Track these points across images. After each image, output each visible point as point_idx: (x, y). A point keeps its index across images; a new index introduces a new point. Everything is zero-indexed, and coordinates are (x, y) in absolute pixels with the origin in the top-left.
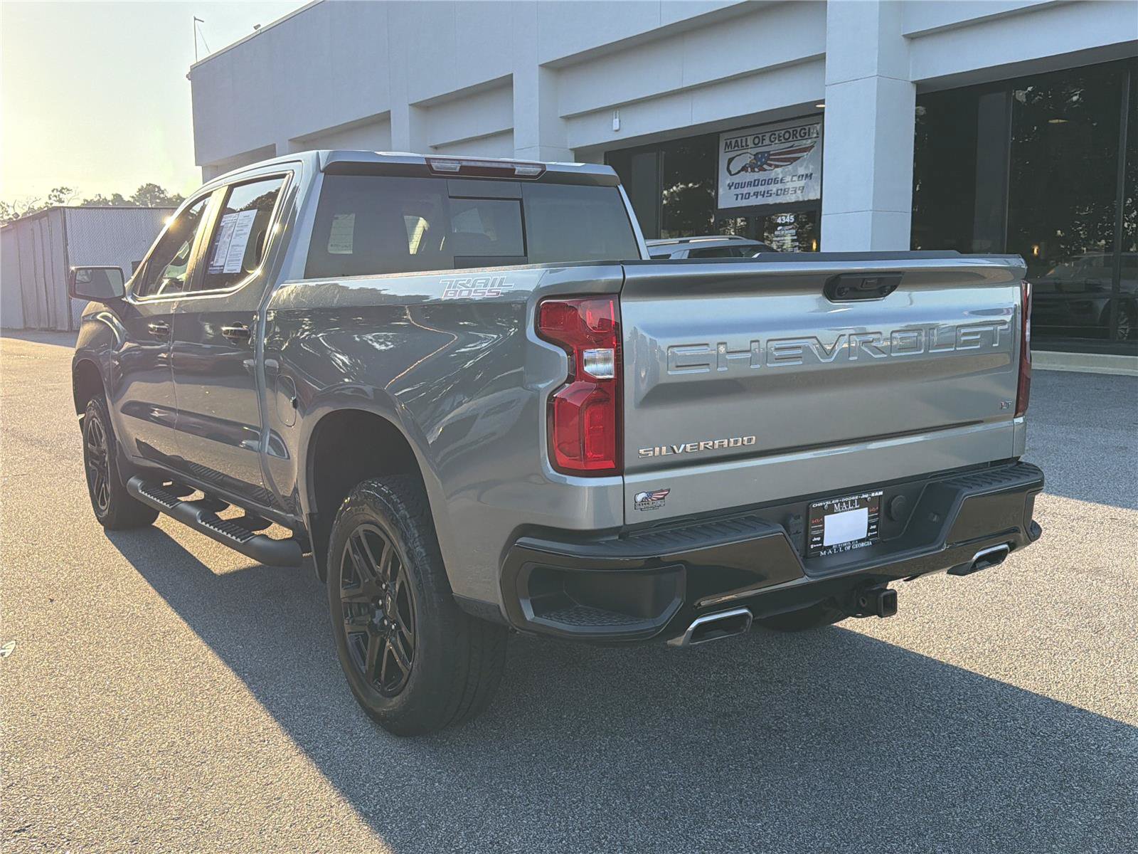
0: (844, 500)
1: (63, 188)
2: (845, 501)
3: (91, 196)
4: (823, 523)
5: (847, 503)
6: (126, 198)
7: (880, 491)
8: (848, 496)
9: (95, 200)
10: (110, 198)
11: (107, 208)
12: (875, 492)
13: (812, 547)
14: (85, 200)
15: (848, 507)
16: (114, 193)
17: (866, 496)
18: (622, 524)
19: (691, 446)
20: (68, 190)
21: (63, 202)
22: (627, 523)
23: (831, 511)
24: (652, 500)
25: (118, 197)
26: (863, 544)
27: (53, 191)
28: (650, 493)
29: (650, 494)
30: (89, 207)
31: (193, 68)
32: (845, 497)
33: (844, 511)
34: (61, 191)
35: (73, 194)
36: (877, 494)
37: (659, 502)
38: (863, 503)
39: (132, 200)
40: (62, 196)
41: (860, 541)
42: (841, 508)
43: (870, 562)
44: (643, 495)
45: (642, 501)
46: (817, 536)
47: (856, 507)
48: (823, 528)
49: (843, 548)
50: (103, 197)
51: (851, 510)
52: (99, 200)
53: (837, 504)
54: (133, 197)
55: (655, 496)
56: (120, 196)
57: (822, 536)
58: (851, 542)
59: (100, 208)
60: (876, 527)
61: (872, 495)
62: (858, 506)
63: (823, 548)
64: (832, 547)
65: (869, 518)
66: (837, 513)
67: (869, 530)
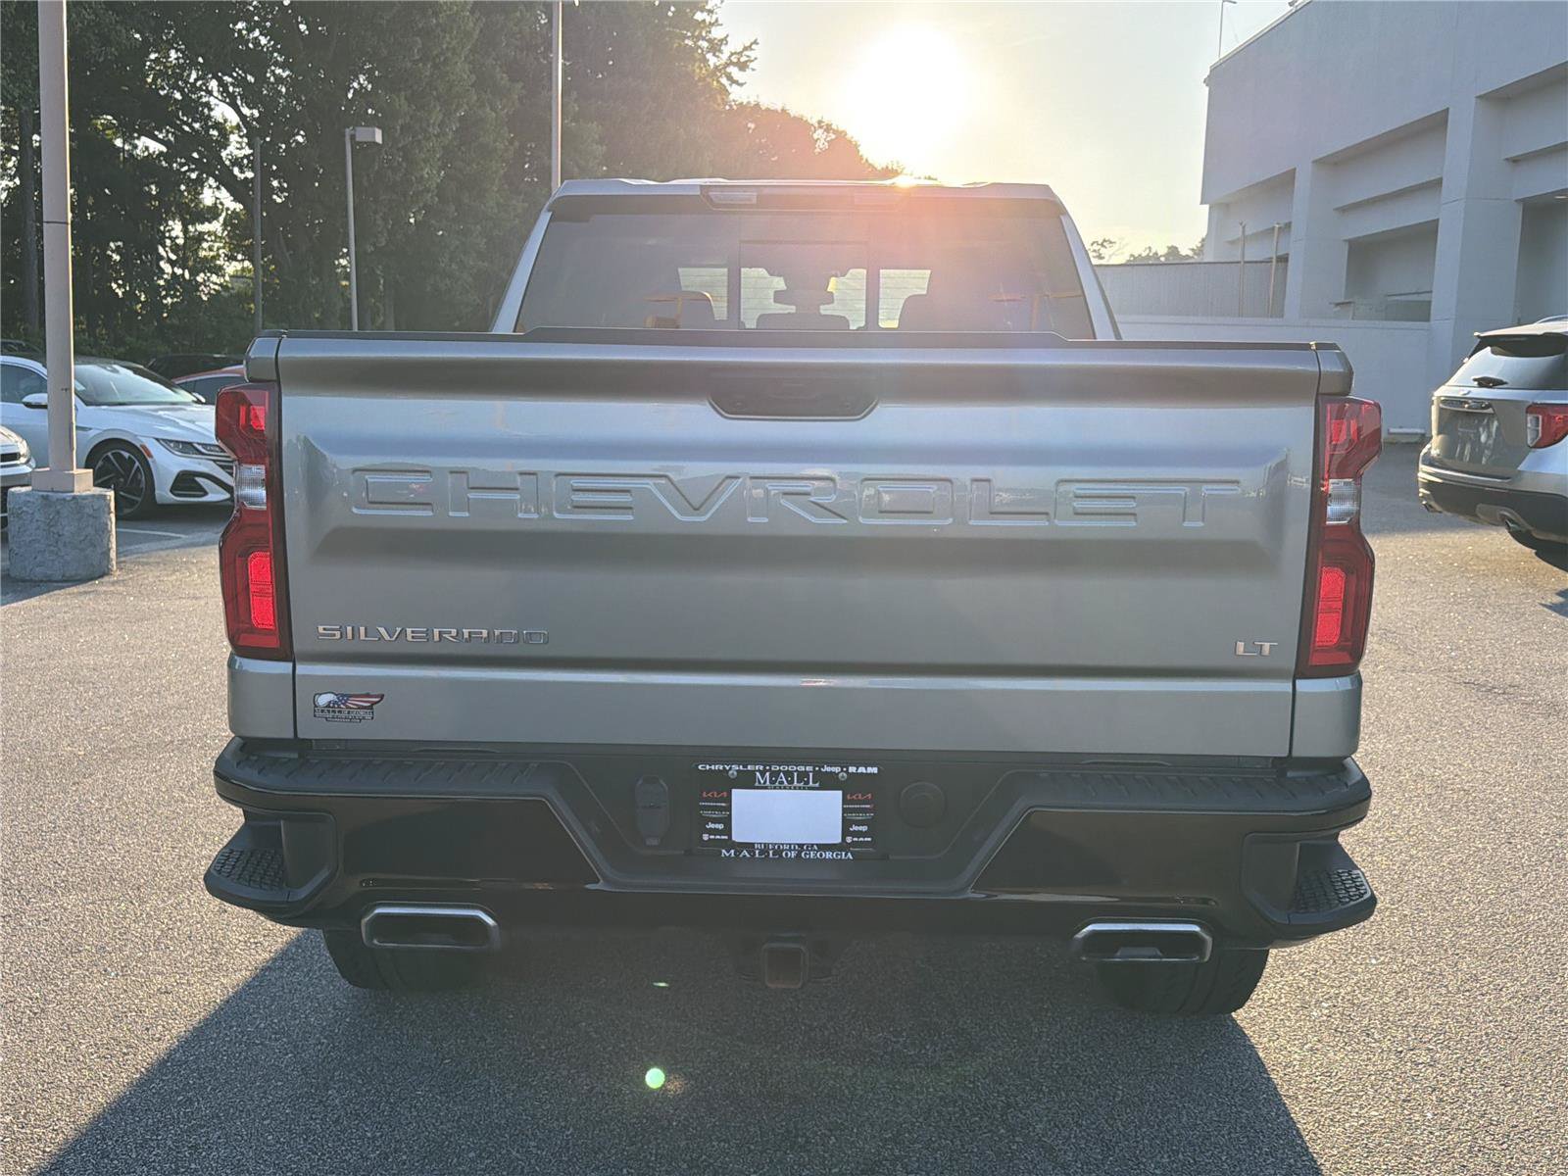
0: (775, 768)
1: (1105, 241)
2: (785, 773)
3: (1139, 249)
4: (729, 800)
5: (788, 774)
6: (1184, 251)
7: (874, 765)
8: (792, 765)
9: (1144, 254)
10: (1162, 251)
11: (1157, 265)
12: (859, 765)
13: (705, 837)
14: (1132, 255)
15: (792, 782)
16: (1170, 245)
17: (835, 770)
18: (290, 735)
19: (413, 632)
20: (1111, 242)
21: (1103, 258)
22: (300, 735)
23: (747, 782)
24: (348, 707)
25: (1173, 250)
26: (828, 855)
27: (1092, 245)
28: (343, 695)
29: (344, 697)
30: (1135, 264)
31: (1214, 69)
32: (783, 765)
34: (1102, 245)
35: (1116, 247)
36: (861, 770)
37: (362, 712)
38: (826, 783)
39: (1190, 253)
40: (1103, 251)
41: (823, 847)
42: (772, 782)
44: (330, 697)
45: (328, 706)
46: (715, 821)
47: (812, 785)
48: (729, 808)
49: (778, 852)
50: (1153, 251)
51: (800, 788)
52: (1148, 255)
53: (763, 774)
54: (1193, 250)
55: (352, 702)
56: (1176, 248)
57: (727, 821)
58: (801, 845)
59: (1149, 265)
60: (864, 828)
61: (852, 769)
62: (817, 785)
63: (730, 844)
64: (750, 846)
65: (844, 811)
66: (766, 788)
67: (845, 832)
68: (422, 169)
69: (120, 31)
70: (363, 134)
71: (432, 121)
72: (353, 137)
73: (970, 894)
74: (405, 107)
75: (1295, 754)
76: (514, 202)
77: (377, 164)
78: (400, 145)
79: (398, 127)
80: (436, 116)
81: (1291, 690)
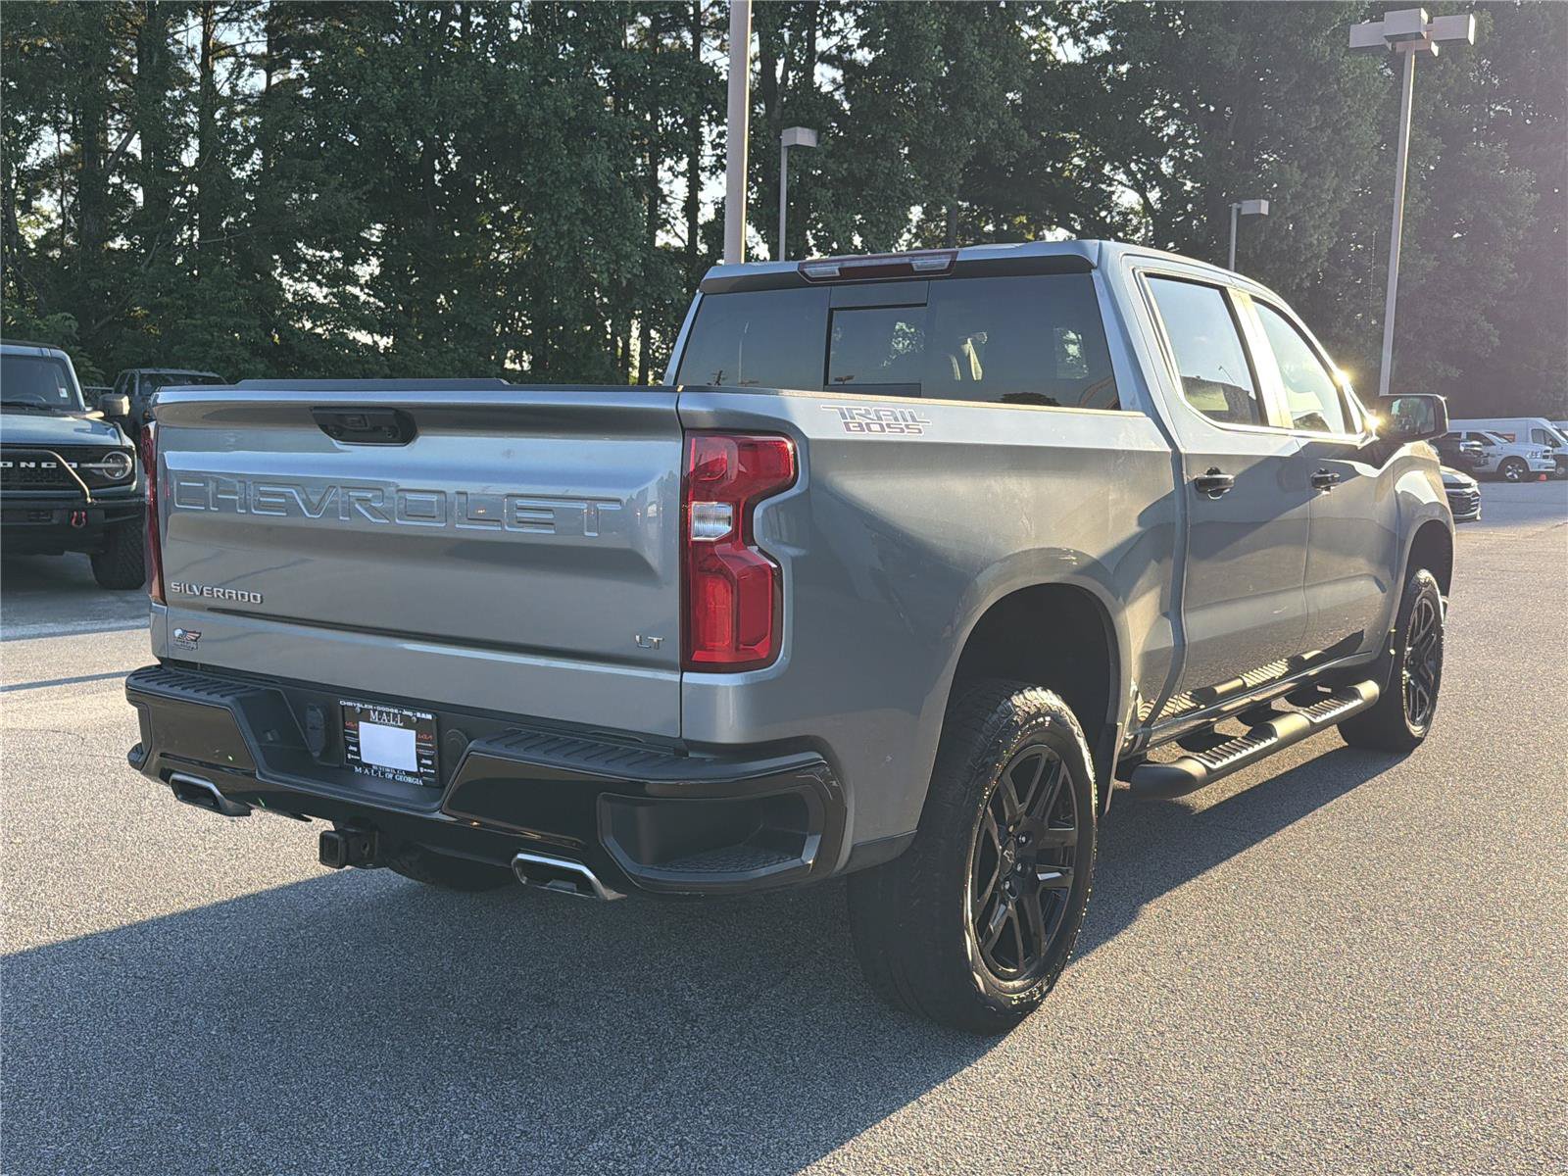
0: (379, 708)
2: (384, 712)
4: (357, 730)
5: (387, 714)
7: (429, 713)
8: (386, 706)
12: (422, 712)
13: (347, 756)
15: (389, 721)
17: (410, 714)
22: (169, 657)
23: (366, 717)
24: (187, 640)
26: (410, 780)
28: (185, 631)
29: (185, 633)
32: (381, 705)
33: (381, 724)
36: (423, 716)
38: (407, 724)
41: (408, 773)
42: (379, 719)
43: (417, 806)
44: (180, 631)
45: (179, 638)
46: (352, 744)
47: (399, 724)
48: (358, 736)
49: (383, 774)
51: (394, 726)
53: (373, 711)
55: (189, 636)
57: (358, 745)
58: (396, 770)
60: (429, 762)
61: (419, 715)
62: (401, 725)
63: (359, 763)
64: (370, 766)
65: (417, 747)
66: (376, 723)
67: (420, 765)
68: (1311, 236)
69: (1023, 135)
70: (1248, 207)
71: (1326, 187)
72: (1239, 210)
73: (438, 815)
74: (1297, 177)
75: (684, 737)
76: (1423, 261)
77: (1263, 235)
78: (1289, 215)
79: (1289, 197)
80: (1330, 182)
81: (678, 680)
